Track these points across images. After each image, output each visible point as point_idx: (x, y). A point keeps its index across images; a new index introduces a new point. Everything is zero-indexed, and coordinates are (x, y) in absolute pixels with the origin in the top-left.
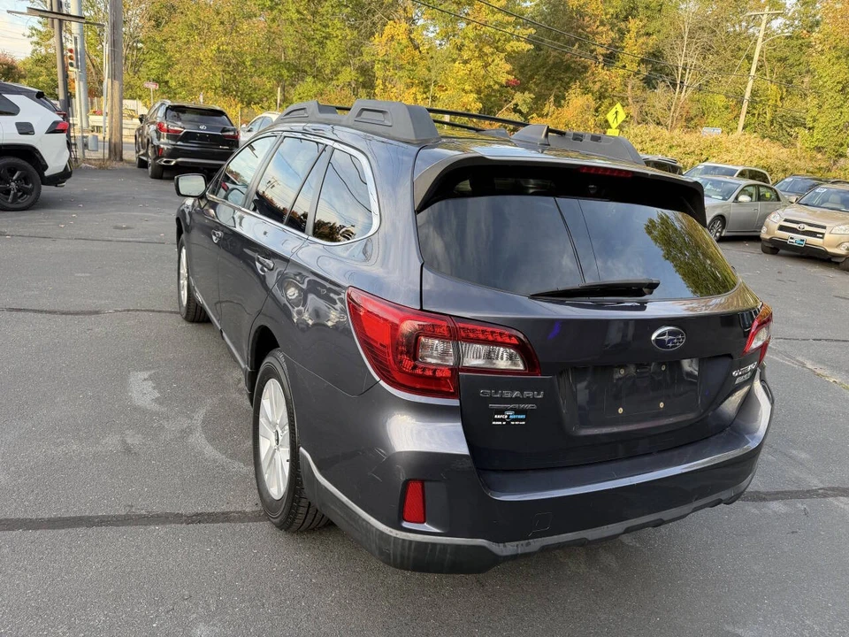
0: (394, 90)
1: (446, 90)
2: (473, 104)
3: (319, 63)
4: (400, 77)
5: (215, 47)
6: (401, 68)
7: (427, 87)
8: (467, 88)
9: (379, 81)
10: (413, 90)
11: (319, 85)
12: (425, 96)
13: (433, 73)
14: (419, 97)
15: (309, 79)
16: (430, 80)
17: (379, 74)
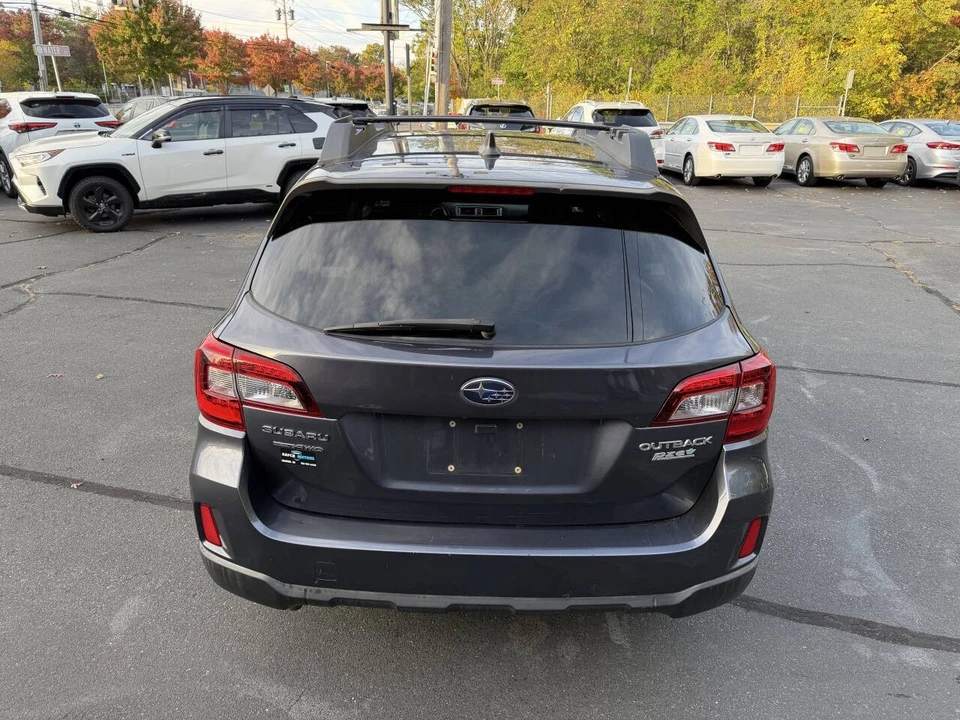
0: (780, 52)
1: (855, 42)
2: (891, 58)
3: (687, 31)
4: (787, 35)
5: (571, 30)
6: (790, 22)
7: (826, 43)
8: (886, 36)
9: (762, 43)
10: (806, 49)
11: (684, 58)
12: (822, 54)
13: (834, 25)
14: (814, 56)
15: (674, 52)
16: (829, 33)
17: (761, 34)
